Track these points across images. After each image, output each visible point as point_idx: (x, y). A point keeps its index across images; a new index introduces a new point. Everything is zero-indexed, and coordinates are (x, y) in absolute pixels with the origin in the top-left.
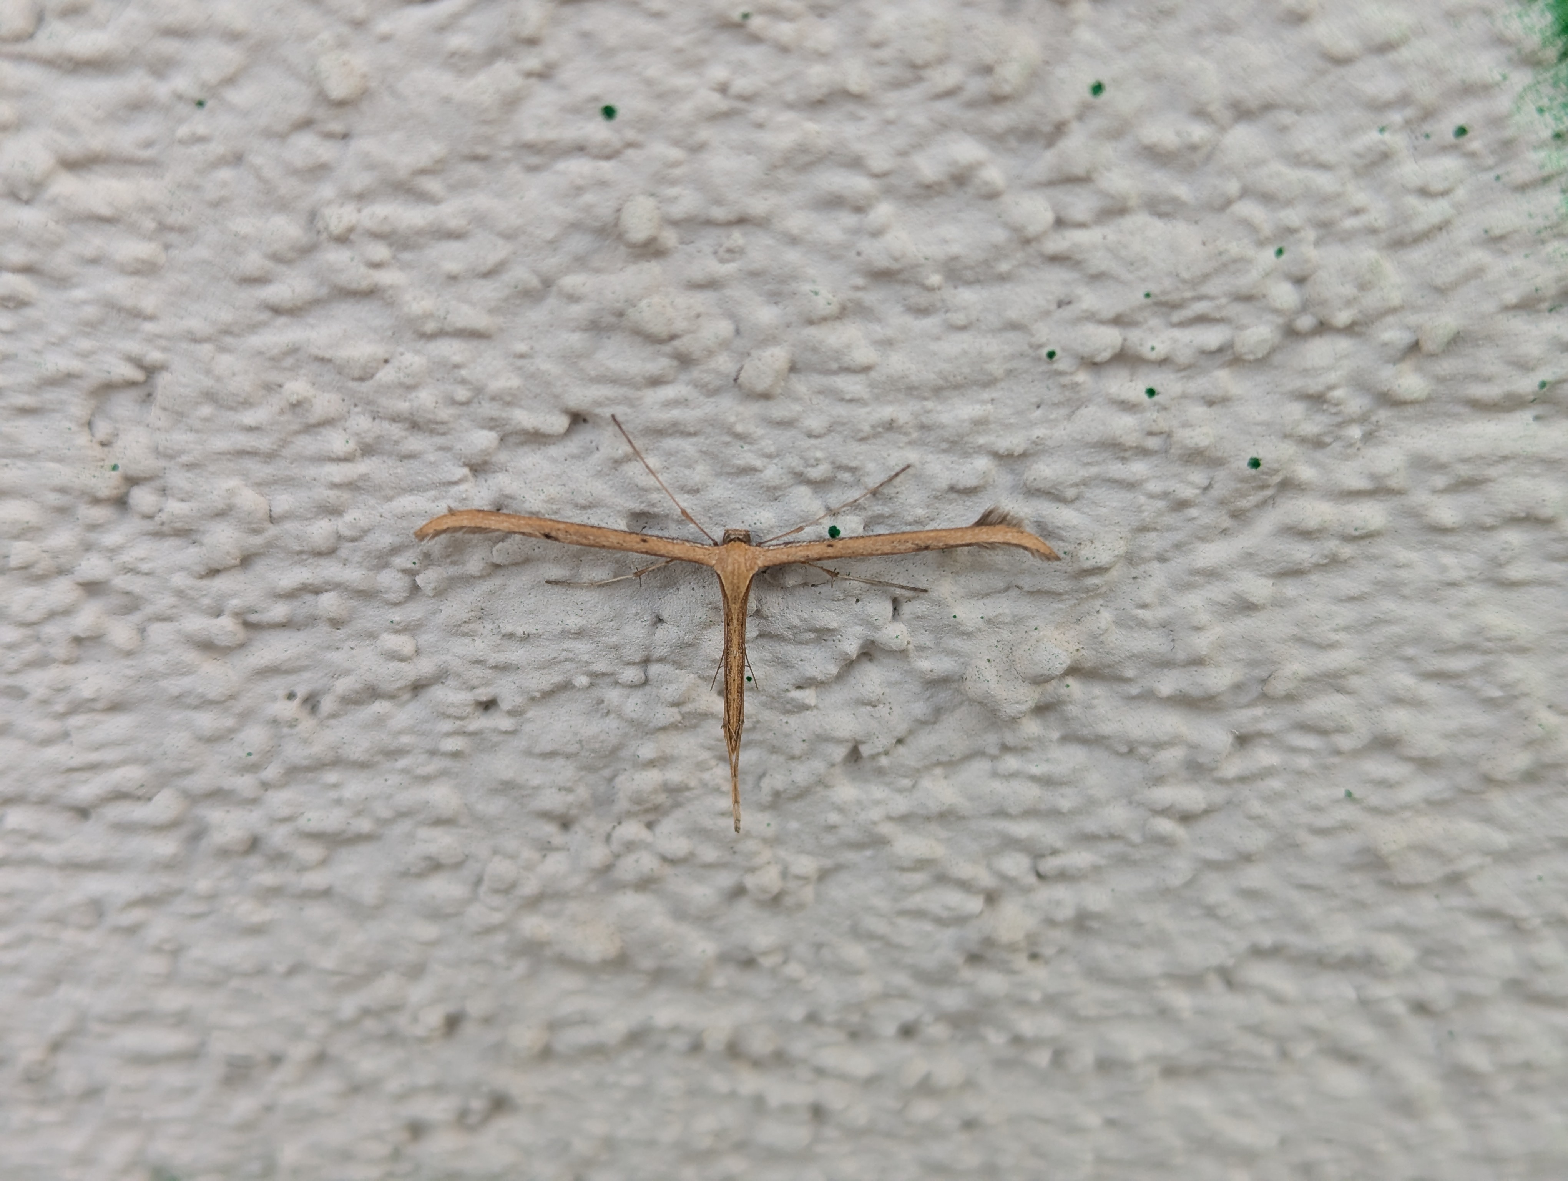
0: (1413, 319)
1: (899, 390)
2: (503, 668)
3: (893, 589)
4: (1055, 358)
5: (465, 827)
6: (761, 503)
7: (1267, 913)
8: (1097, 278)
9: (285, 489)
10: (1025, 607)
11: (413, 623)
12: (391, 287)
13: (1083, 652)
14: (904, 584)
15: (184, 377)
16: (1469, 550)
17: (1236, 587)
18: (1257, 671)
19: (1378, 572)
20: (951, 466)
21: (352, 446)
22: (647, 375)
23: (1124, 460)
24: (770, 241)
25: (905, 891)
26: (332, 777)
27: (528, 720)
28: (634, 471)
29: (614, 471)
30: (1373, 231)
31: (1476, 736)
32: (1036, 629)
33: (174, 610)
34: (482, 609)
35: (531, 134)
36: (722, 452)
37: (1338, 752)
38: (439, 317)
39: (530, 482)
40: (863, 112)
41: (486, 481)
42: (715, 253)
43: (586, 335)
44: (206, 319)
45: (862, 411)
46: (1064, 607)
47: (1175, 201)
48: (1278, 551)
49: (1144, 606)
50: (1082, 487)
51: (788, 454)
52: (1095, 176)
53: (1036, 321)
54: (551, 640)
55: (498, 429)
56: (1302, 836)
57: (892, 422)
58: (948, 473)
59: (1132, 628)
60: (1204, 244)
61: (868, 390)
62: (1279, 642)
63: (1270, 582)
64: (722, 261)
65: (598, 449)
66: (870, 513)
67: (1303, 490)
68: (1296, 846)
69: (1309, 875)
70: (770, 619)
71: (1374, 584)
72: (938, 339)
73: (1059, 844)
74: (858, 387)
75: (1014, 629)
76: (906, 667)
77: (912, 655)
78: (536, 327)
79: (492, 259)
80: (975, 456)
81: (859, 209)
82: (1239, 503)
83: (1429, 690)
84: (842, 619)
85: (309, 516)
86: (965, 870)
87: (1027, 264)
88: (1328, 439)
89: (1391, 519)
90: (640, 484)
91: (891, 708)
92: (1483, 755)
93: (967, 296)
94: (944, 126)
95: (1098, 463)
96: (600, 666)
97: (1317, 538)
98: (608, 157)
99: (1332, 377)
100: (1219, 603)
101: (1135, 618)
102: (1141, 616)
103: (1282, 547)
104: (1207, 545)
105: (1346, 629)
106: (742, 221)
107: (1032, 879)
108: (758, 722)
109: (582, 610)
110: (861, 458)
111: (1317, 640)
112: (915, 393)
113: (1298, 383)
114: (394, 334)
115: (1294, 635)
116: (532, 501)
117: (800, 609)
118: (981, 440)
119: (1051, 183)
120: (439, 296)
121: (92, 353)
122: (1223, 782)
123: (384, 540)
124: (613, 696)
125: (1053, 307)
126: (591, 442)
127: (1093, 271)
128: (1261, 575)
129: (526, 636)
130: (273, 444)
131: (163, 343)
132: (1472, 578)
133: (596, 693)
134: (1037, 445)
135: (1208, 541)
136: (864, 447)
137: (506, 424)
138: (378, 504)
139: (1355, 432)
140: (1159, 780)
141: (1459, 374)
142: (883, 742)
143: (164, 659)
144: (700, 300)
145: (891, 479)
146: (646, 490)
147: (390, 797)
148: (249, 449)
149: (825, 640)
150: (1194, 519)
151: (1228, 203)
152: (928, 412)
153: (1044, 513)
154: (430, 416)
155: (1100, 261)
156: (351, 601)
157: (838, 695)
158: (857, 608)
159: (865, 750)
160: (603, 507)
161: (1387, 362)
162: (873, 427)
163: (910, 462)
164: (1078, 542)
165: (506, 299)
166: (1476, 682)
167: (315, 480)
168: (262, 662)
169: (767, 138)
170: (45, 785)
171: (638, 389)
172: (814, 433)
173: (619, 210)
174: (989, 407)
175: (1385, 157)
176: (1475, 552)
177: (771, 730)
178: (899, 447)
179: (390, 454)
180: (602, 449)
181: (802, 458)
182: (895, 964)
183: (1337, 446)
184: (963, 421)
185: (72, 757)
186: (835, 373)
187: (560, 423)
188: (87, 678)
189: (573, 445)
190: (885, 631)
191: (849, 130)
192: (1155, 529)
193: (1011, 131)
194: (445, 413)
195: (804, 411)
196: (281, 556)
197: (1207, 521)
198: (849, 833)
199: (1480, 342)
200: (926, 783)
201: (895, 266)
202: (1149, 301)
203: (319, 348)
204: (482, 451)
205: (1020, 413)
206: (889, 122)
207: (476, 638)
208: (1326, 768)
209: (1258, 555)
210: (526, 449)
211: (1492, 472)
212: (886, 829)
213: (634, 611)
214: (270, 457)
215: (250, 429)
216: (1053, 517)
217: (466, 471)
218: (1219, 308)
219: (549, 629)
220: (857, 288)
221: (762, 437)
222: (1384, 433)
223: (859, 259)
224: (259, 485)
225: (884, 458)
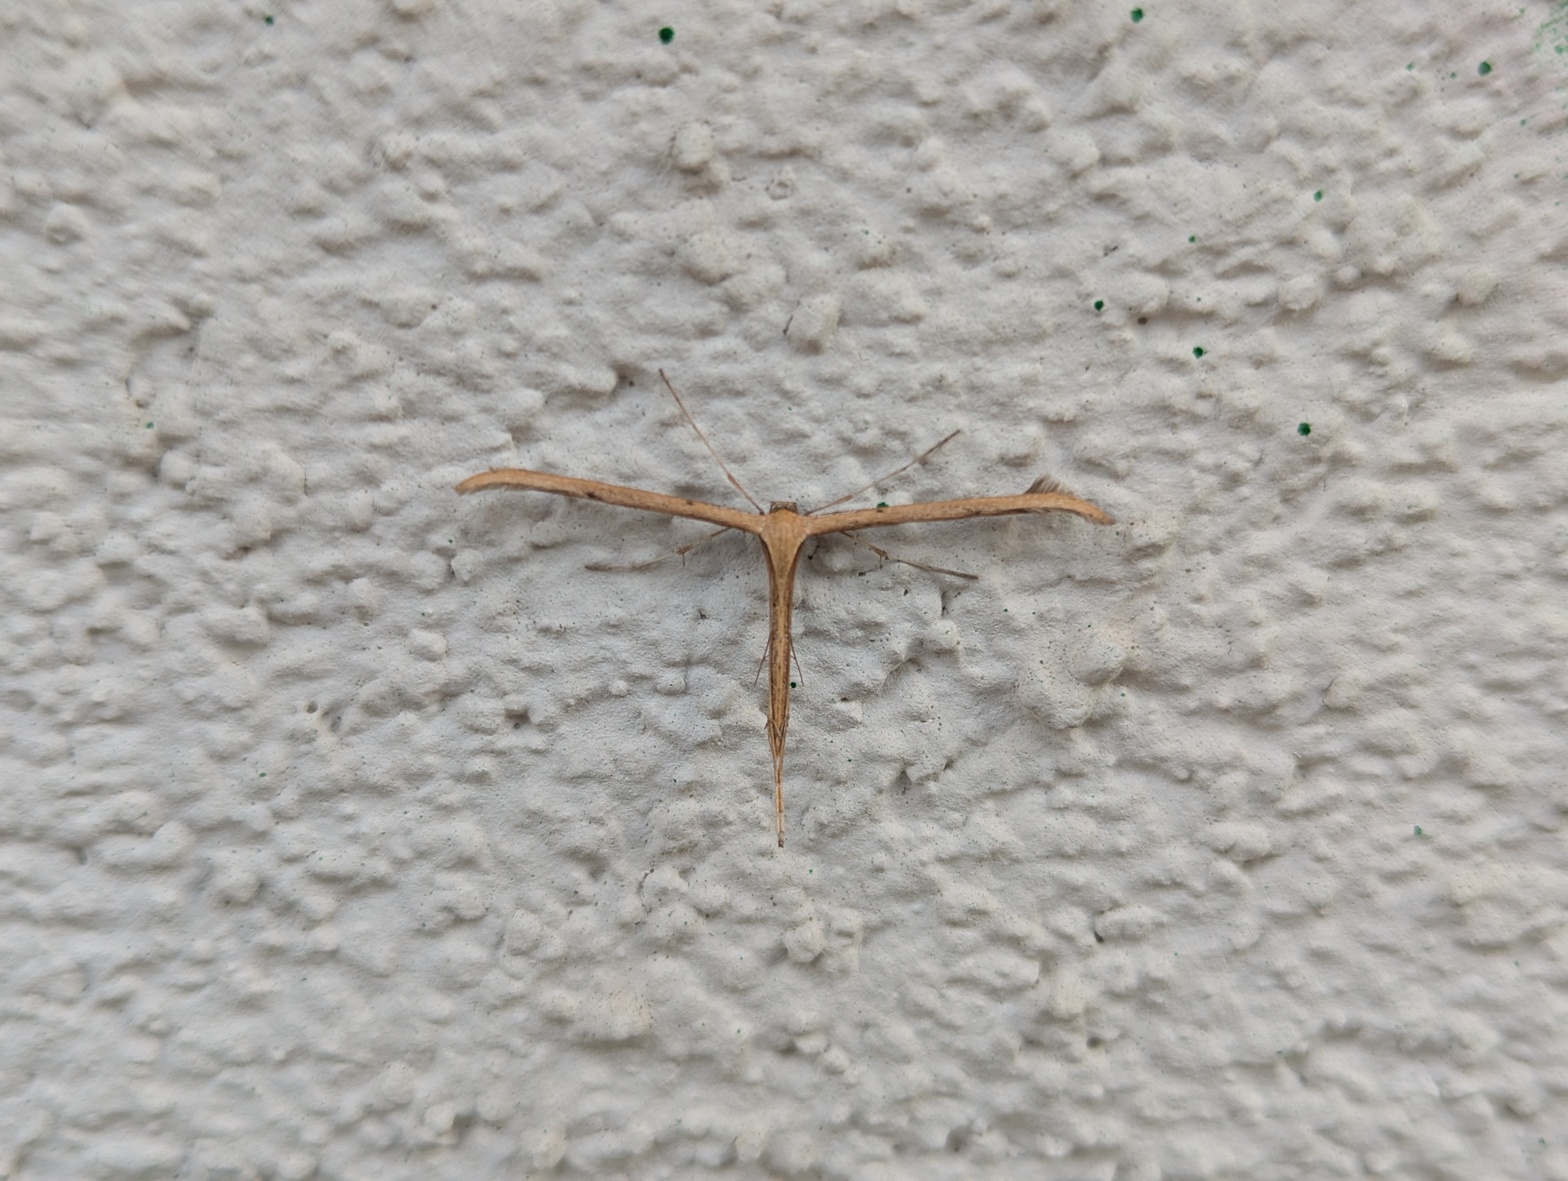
0: (1453, 271)
1: (948, 344)
2: (537, 671)
3: (942, 575)
4: (1103, 309)
5: (486, 872)
6: (808, 476)
7: (1340, 983)
8: (1142, 220)
9: (323, 456)
10: (1078, 601)
11: (445, 617)
12: (444, 221)
13: (1138, 651)
14: (954, 570)
15: (230, 321)
16: (1523, 538)
17: (1292, 578)
18: (1317, 680)
19: (1433, 562)
20: (1001, 434)
21: (394, 402)
22: (697, 321)
23: (1173, 427)
24: (822, 178)
25: (956, 952)
26: (349, 806)
27: (561, 737)
28: (680, 436)
29: (659, 437)
30: (1408, 173)
31: (1545, 761)
32: (1089, 626)
33: (197, 597)
34: (518, 601)
35: (590, 56)
36: (770, 415)
37: (1406, 779)
38: (490, 255)
39: (574, 450)
40: (912, 37)
41: (528, 452)
42: (767, 189)
43: (636, 280)
44: (256, 257)
45: (911, 368)
46: (1117, 600)
47: (1214, 139)
48: (1332, 536)
49: (1199, 599)
50: (1133, 460)
51: (836, 418)
52: (1137, 107)
53: (1083, 267)
54: (588, 636)
55: (544, 388)
56: (1373, 883)
57: (941, 378)
58: (998, 441)
59: (1187, 626)
60: (1245, 186)
61: (917, 343)
62: (1337, 643)
63: (1325, 575)
64: (775, 198)
65: (644, 414)
66: (919, 488)
67: (1354, 466)
68: (1366, 896)
69: (1384, 932)
70: (816, 611)
71: (1431, 577)
72: (987, 288)
73: (1118, 895)
74: (908, 340)
75: (1067, 629)
76: (956, 675)
77: (962, 659)
78: (586, 272)
79: (545, 191)
80: (1025, 422)
81: (909, 142)
82: (1290, 481)
83: (1493, 705)
84: (890, 613)
85: (345, 486)
86: (1020, 926)
87: (1073, 205)
88: (1376, 409)
89: (1443, 501)
90: (686, 450)
91: (940, 724)
92: (1554, 783)
93: (1015, 241)
94: (991, 53)
95: (1148, 432)
96: (639, 667)
97: (1371, 519)
98: (664, 84)
99: (1377, 333)
100: (1274, 596)
101: (1190, 614)
102: (1196, 611)
103: (1335, 531)
104: (1260, 533)
105: (1404, 630)
106: (794, 153)
107: (1091, 940)
108: (801, 741)
109: (622, 600)
110: (910, 421)
111: (1377, 642)
112: (965, 348)
113: (1343, 341)
114: (443, 277)
115: (1353, 635)
116: (575, 469)
117: (847, 601)
118: (1031, 404)
119: (1094, 117)
120: (491, 233)
121: (139, 295)
122: (1287, 816)
123: (420, 513)
124: (652, 705)
125: (1101, 253)
126: (637, 407)
127: (1138, 211)
128: (1316, 566)
129: (562, 630)
130: (314, 399)
131: (212, 283)
132: (1529, 570)
133: (633, 703)
134: (1086, 410)
135: (1260, 528)
136: (912, 410)
137: (552, 382)
138: (417, 473)
139: (1402, 401)
140: (1220, 812)
141: (1501, 333)
142: (932, 762)
143: (180, 655)
144: (753, 241)
145: (941, 445)
146: (691, 457)
147: (408, 832)
148: (290, 405)
149: (872, 641)
150: (1246, 499)
151: (1268, 140)
152: (978, 369)
153: (1096, 490)
154: (475, 367)
155: (1145, 202)
156: (382, 590)
157: (884, 709)
158: (906, 600)
159: (913, 773)
160: (647, 478)
161: (1429, 318)
162: (922, 385)
163: (959, 428)
164: (1131, 521)
165: (557, 239)
166: (1541, 694)
167: (354, 443)
168: (284, 662)
169: (818, 64)
170: (42, 813)
171: (687, 339)
172: (864, 392)
173: (673, 139)
174: (1038, 366)
175: (1415, 93)
176: (1530, 540)
177: (815, 751)
178: (949, 410)
179: (432, 415)
180: (648, 414)
181: (851, 421)
182: (946, 1049)
183: (1385, 418)
184: (1012, 379)
185: (73, 778)
186: (883, 324)
187: (606, 380)
188: (98, 681)
189: (619, 410)
190: (933, 626)
191: (900, 57)
192: (1207, 512)
193: (1055, 59)
194: (490, 366)
195: (853, 367)
196: (313, 534)
197: (1259, 501)
198: (896, 877)
199: (1519, 297)
200: (977, 818)
201: (945, 203)
202: (1193, 245)
203: (368, 292)
204: (527, 410)
205: (1068, 374)
206: (939, 48)
207: (509, 635)
208: (1393, 799)
209: (1311, 541)
210: (570, 415)
211: (1541, 444)
212: (936, 872)
213: (676, 602)
214: (308, 415)
215: (292, 381)
216: (1105, 494)
217: (508, 437)
218: (1263, 253)
219: (587, 622)
220: (908, 230)
221: (810, 398)
222: (1430, 403)
223: (910, 195)
224: (295, 449)
225: (934, 423)
